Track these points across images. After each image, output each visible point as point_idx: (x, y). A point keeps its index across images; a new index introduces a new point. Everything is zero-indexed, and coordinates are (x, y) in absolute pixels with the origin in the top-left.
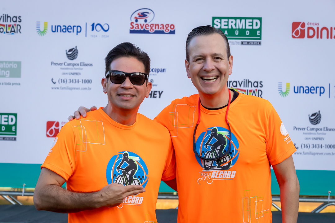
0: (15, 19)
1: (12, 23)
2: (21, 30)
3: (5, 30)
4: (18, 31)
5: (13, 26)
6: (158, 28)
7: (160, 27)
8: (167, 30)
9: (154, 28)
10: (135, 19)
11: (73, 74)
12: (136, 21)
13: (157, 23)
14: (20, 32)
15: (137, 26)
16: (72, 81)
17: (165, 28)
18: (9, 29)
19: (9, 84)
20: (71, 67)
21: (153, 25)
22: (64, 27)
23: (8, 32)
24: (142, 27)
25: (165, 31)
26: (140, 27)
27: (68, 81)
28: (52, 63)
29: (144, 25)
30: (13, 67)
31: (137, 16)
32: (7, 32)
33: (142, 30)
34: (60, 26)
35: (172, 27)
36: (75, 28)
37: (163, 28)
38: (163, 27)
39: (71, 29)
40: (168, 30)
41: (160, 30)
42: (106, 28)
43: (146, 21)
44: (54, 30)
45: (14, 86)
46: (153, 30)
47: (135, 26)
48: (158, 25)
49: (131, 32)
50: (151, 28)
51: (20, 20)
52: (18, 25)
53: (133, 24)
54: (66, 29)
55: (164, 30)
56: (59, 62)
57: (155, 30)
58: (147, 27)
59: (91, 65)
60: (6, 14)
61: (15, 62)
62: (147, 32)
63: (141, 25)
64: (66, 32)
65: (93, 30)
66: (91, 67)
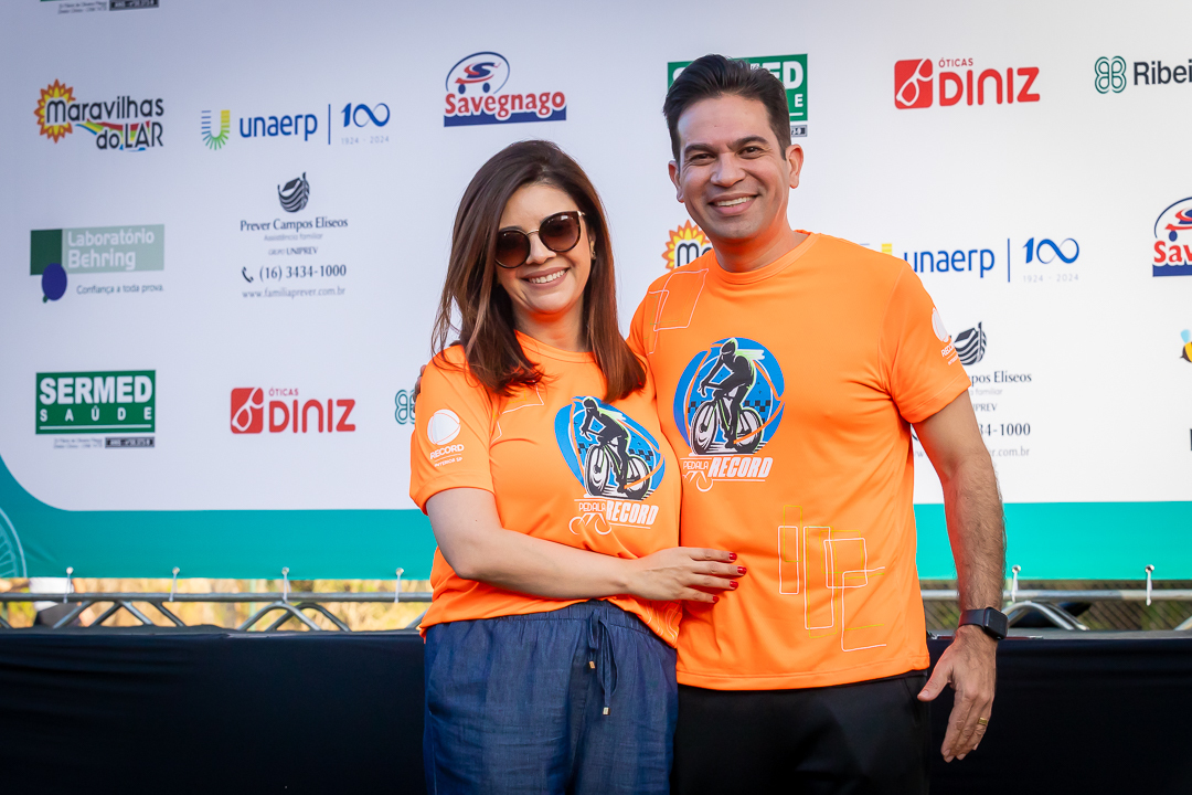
0: (146, 108)
1: (141, 120)
2: (161, 138)
3: (122, 141)
4: (156, 142)
5: (142, 129)
6: (521, 107)
7: (525, 101)
8: (544, 111)
9: (508, 107)
10: (458, 85)
11: (297, 251)
12: (462, 90)
13: (516, 94)
14: (161, 144)
15: (463, 103)
16: (294, 272)
17: (539, 104)
18: (133, 136)
19: (136, 289)
20: (291, 231)
21: (506, 97)
22: (273, 122)
23: (131, 146)
24: (476, 108)
25: (540, 112)
26: (471, 106)
27: (285, 272)
28: (243, 224)
29: (481, 98)
30: (143, 241)
31: (464, 76)
32: (128, 146)
33: (478, 113)
34: (262, 119)
35: (558, 100)
36: (301, 122)
37: (535, 106)
38: (534, 102)
39: (290, 125)
40: (548, 109)
41: (524, 110)
42: (380, 115)
43: (486, 88)
44: (246, 131)
45: (148, 293)
46: (507, 111)
47: (458, 105)
48: (520, 97)
49: (449, 122)
50: (502, 109)
51: (159, 111)
52: (154, 124)
53: (452, 100)
54: (276, 126)
55: (536, 111)
56: (259, 222)
57: (511, 112)
58: (491, 106)
59: (345, 223)
60: (126, 95)
61: (148, 228)
62: (491, 120)
63: (473, 99)
64: (276, 134)
65: (347, 123)
66: (343, 228)
